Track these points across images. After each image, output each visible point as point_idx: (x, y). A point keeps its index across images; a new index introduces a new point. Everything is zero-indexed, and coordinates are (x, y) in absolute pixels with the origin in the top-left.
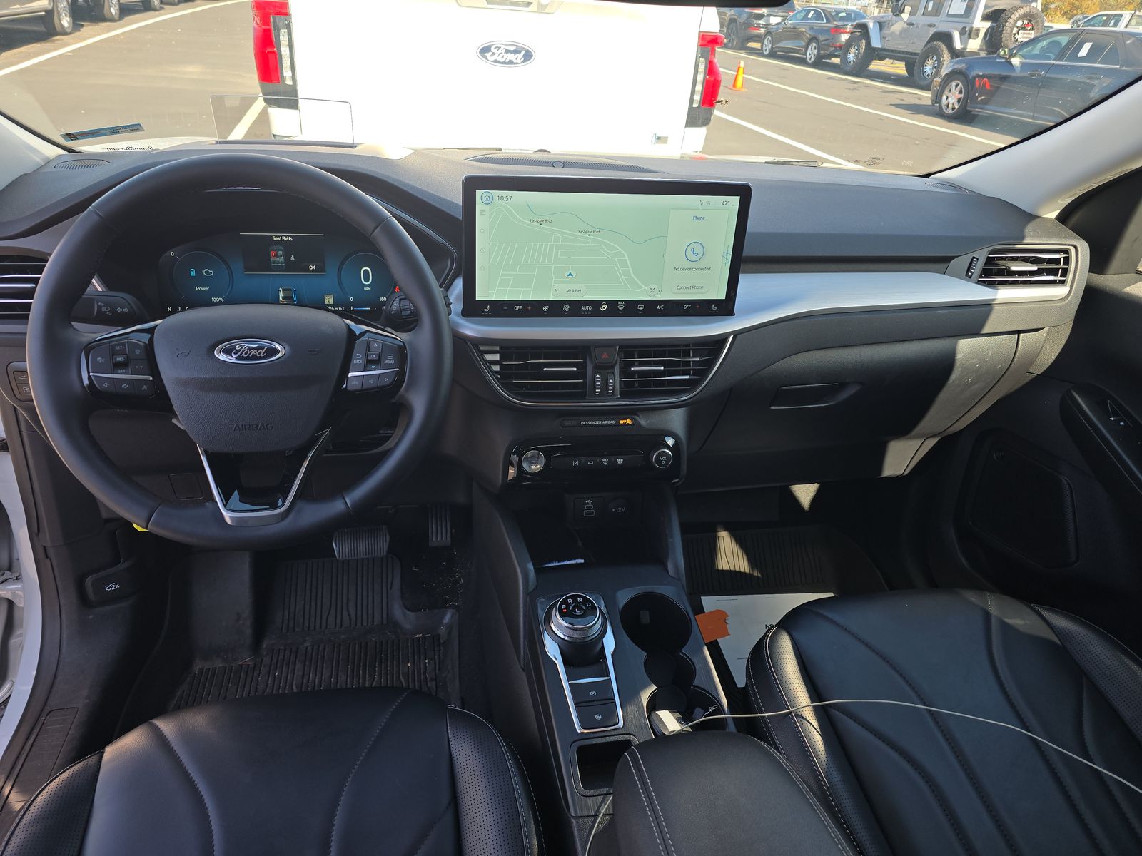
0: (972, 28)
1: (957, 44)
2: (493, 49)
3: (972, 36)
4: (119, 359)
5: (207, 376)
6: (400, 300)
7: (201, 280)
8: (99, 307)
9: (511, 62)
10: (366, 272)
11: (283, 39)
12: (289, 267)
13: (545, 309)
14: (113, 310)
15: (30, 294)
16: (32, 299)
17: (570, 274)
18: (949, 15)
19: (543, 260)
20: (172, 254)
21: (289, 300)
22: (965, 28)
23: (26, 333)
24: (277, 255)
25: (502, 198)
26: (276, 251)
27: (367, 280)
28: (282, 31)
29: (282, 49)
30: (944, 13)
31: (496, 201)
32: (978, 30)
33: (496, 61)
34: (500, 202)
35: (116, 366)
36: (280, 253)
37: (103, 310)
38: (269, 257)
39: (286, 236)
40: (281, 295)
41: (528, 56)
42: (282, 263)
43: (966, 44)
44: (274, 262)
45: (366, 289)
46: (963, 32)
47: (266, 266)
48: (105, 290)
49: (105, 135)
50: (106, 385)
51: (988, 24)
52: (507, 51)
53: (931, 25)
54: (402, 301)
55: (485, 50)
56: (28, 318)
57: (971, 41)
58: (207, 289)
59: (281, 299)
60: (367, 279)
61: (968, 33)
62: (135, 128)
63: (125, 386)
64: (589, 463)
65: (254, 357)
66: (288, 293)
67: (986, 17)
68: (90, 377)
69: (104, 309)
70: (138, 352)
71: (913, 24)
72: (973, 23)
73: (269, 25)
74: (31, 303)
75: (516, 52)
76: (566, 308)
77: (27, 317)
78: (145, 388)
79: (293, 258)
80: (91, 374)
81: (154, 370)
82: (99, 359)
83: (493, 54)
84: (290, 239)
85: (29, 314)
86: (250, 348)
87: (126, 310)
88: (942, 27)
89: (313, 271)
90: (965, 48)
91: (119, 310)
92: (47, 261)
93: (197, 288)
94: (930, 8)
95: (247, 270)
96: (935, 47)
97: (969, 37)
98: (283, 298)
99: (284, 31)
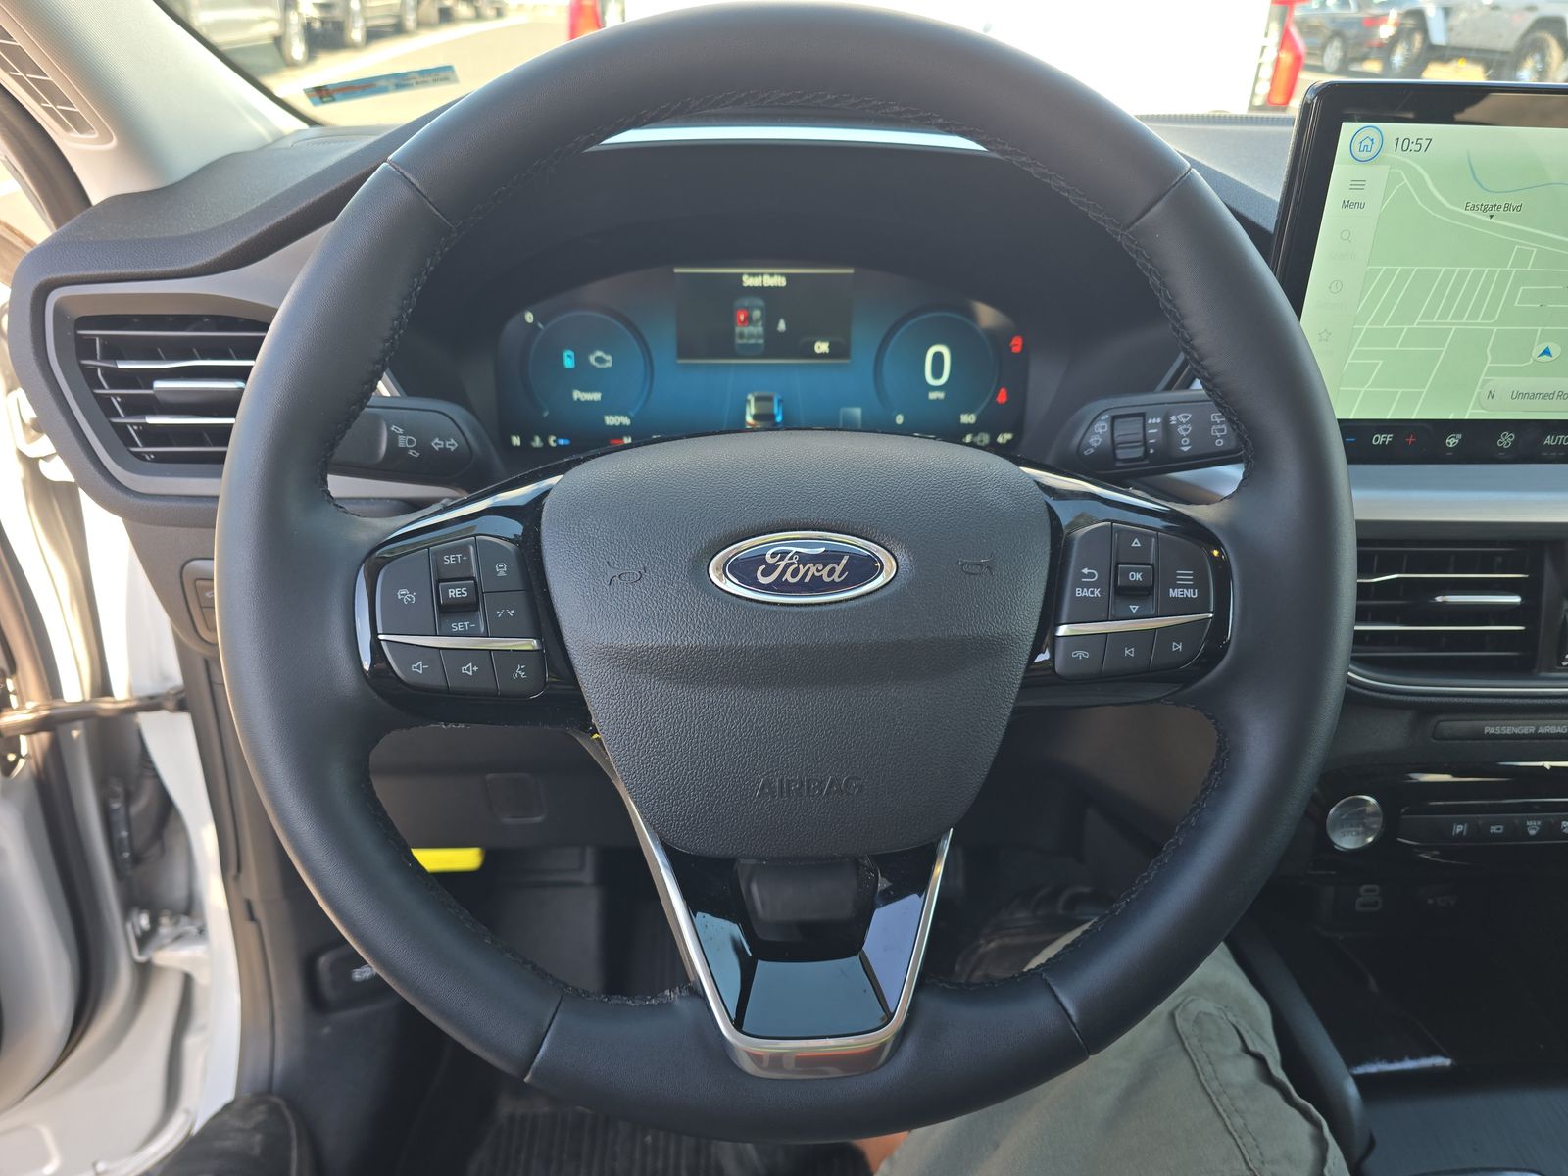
4: (454, 593)
5: (690, 641)
6: (1114, 418)
7: (586, 376)
8: (393, 438)
10: (938, 357)
12: (774, 345)
13: (1452, 441)
14: (424, 447)
15: (228, 405)
16: (234, 416)
17: (1547, 352)
19: (1474, 315)
20: (529, 317)
21: (766, 422)
23: (217, 497)
24: (748, 320)
25: (1404, 145)
26: (748, 309)
27: (937, 374)
31: (1389, 153)
34: (1399, 156)
35: (449, 612)
36: (757, 314)
37: (401, 444)
38: (731, 319)
39: (772, 275)
40: (751, 409)
42: (758, 337)
44: (741, 336)
45: (933, 395)
47: (724, 345)
48: (398, 394)
49: (384, 90)
50: (419, 668)
54: (1118, 422)
56: (223, 461)
58: (596, 396)
59: (749, 419)
60: (937, 372)
62: (442, 75)
63: (469, 669)
64: (1493, 829)
65: (817, 585)
66: (765, 406)
68: (376, 646)
69: (402, 442)
70: (501, 570)
74: (231, 426)
76: (1506, 440)
77: (220, 458)
78: (520, 673)
79: (782, 326)
80: (381, 637)
81: (543, 619)
82: (404, 594)
84: (781, 282)
85: (225, 453)
86: (804, 559)
87: (452, 444)
89: (823, 355)
91: (437, 444)
92: (265, 327)
93: (577, 395)
95: (685, 350)
98: (755, 417)
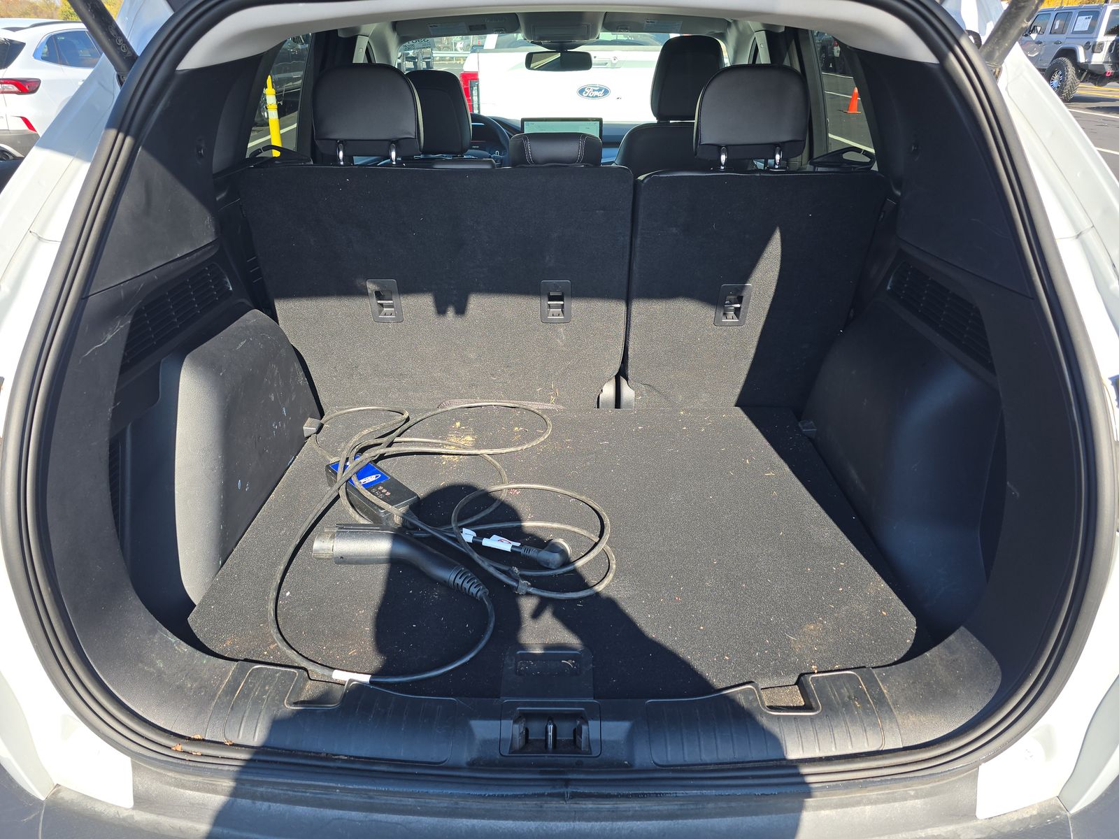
0: (1095, 42)
1: (1082, 59)
2: (586, 90)
3: (1095, 50)
9: (596, 96)
11: (475, 93)
18: (1074, 33)
22: (1088, 43)
28: (474, 88)
29: (474, 98)
30: (1069, 30)
32: (1101, 44)
33: (588, 96)
41: (606, 92)
43: (1091, 57)
46: (1087, 47)
51: (1112, 38)
52: (594, 90)
53: (1057, 43)
55: (581, 91)
57: (1095, 55)
61: (1092, 48)
67: (1109, 32)
71: (1041, 43)
72: (1096, 38)
73: (467, 85)
75: (599, 90)
83: (586, 92)
88: (1067, 44)
90: (1090, 62)
94: (1057, 27)
96: (1059, 63)
97: (1093, 52)
99: (475, 88)
